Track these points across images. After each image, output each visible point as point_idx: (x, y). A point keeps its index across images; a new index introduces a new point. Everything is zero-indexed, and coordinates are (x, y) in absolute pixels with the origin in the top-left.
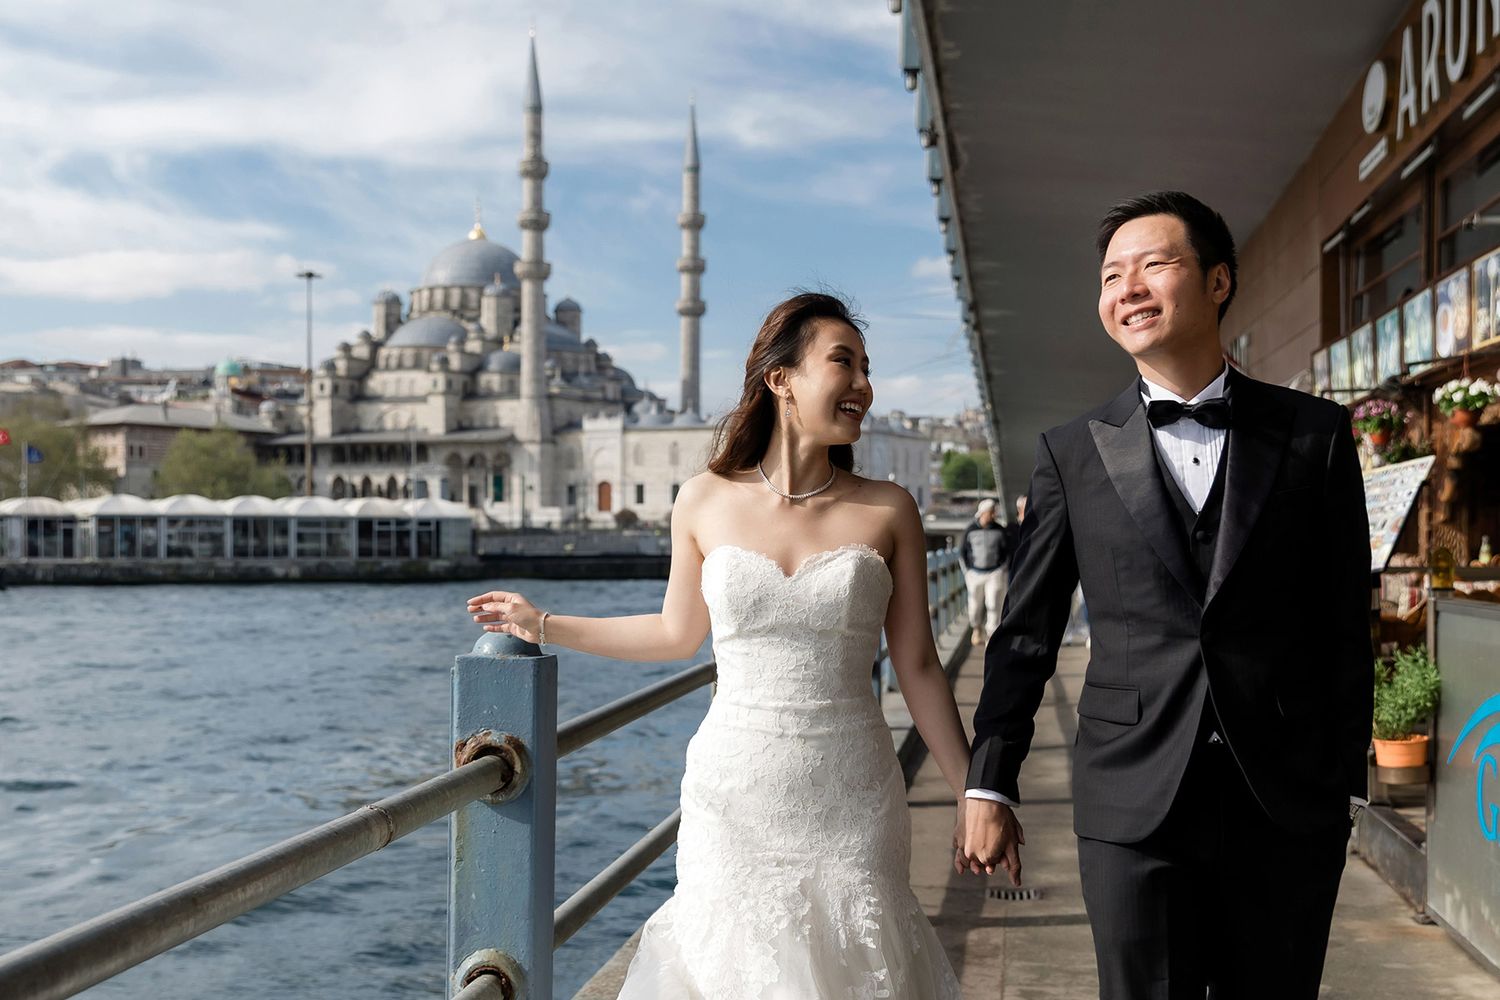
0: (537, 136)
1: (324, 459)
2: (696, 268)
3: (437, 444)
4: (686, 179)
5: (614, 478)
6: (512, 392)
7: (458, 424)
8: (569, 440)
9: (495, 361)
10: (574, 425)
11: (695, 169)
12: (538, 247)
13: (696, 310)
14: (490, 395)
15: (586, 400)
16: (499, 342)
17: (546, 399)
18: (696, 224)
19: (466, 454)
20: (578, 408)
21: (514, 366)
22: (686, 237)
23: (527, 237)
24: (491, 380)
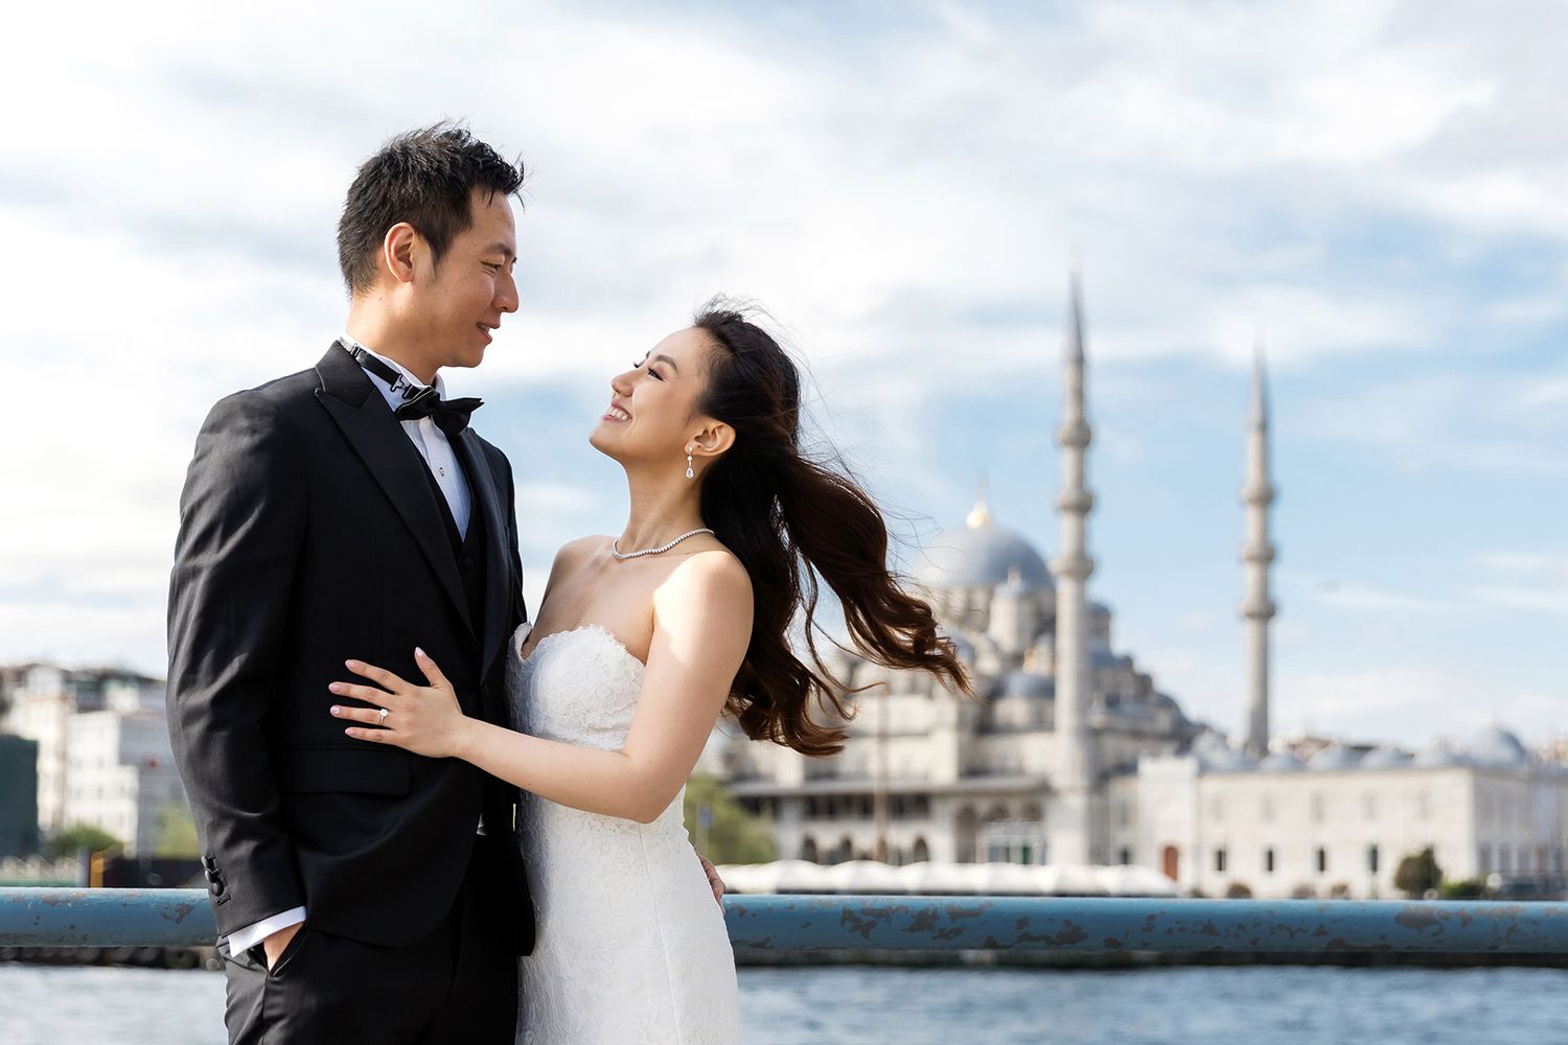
0: (1080, 395)
1: (791, 813)
2: (1266, 556)
3: (945, 795)
4: (1252, 441)
5: (1184, 839)
6: (1042, 723)
7: (972, 769)
8: (1120, 789)
9: (1017, 682)
10: (1127, 769)
11: (1264, 427)
12: (1082, 537)
13: (1265, 613)
14: (1010, 730)
15: (1137, 734)
16: (1018, 659)
17: (1092, 735)
18: (1266, 498)
19: (983, 806)
20: (1127, 747)
21: (1045, 690)
22: (1251, 516)
23: (1067, 524)
24: (1014, 709)
